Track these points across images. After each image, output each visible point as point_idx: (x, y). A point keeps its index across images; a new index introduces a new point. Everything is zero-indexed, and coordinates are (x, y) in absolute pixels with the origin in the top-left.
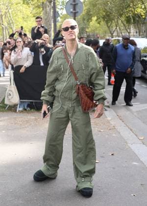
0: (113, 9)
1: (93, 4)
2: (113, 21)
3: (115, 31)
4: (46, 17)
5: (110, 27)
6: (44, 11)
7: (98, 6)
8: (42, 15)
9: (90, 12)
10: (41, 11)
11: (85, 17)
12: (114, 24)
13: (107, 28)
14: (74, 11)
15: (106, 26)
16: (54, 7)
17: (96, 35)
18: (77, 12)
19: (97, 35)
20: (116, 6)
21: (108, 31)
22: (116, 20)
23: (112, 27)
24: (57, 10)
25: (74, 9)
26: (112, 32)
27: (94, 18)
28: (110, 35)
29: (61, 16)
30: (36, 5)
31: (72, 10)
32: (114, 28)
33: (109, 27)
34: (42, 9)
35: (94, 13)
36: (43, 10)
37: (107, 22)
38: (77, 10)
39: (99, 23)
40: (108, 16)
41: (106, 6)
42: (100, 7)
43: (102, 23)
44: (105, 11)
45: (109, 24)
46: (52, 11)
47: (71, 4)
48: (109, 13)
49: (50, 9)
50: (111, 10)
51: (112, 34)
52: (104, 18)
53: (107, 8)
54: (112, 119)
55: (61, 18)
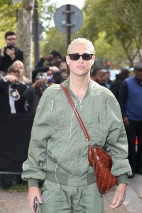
0: (133, 20)
1: (100, 12)
2: (133, 40)
3: (136, 55)
4: (21, 32)
5: (129, 49)
6: (18, 23)
7: (108, 15)
8: (15, 28)
9: (95, 24)
10: (14, 22)
11: (87, 33)
12: (134, 45)
13: (122, 51)
14: (68, 25)
15: (121, 48)
16: (36, 16)
17: (104, 61)
18: (74, 26)
19: (106, 62)
20: (137, 16)
21: (125, 56)
22: (138, 38)
23: (131, 49)
24: (41, 20)
25: (69, 21)
26: (132, 57)
27: (102, 35)
28: (128, 61)
29: (47, 30)
30: (6, 12)
31: (64, 22)
32: (135, 51)
33: (126, 50)
34: (15, 18)
35: (102, 26)
36: (17, 20)
37: (123, 41)
38: (73, 22)
39: (110, 42)
40: (125, 31)
41: (122, 15)
42: (112, 16)
43: (116, 42)
44: (120, 23)
45: (127, 44)
46: (31, 22)
47: (63, 13)
48: (125, 27)
49: (29, 21)
50: (130, 21)
51: (131, 61)
52: (118, 34)
53: (123, 18)
54: (129, 204)
55: (47, 33)
